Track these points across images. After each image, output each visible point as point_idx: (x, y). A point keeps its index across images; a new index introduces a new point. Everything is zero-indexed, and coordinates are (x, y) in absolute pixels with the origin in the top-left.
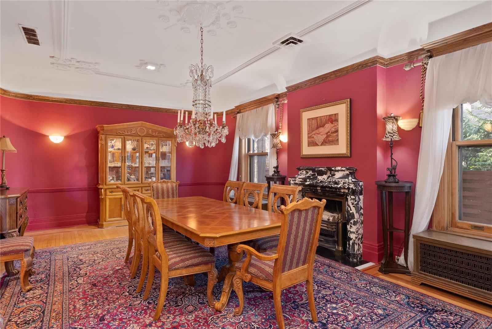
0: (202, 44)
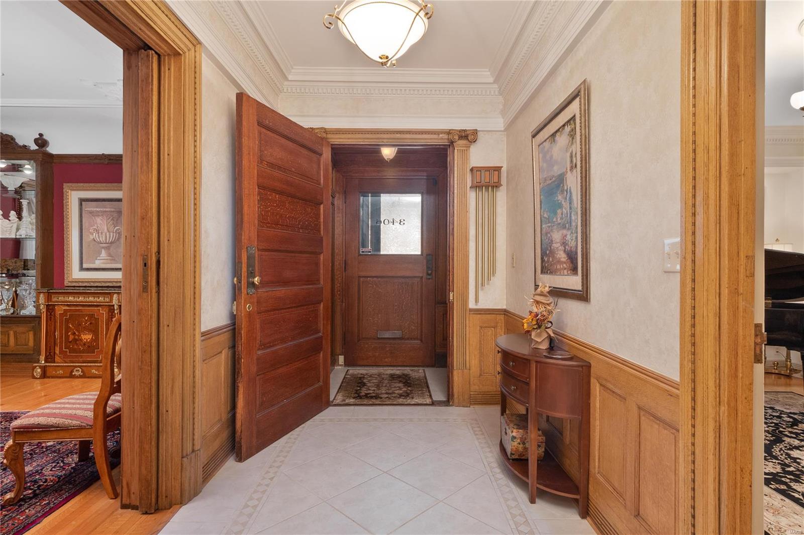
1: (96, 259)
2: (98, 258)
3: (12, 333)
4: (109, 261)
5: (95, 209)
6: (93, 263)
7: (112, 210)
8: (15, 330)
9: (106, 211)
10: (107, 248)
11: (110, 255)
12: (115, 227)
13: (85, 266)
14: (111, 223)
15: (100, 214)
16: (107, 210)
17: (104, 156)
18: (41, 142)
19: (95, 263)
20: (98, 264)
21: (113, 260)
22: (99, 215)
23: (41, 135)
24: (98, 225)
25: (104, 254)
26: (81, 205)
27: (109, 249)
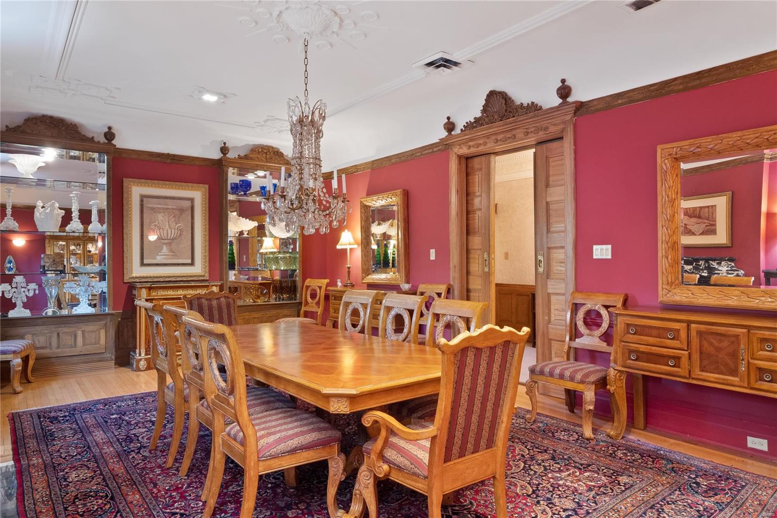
0: (306, 65)
1: (158, 255)
2: (160, 254)
3: (79, 333)
4: (171, 257)
5: (156, 206)
6: (154, 259)
7: (175, 207)
8: (83, 329)
9: (168, 209)
10: (169, 244)
11: (171, 251)
12: (176, 224)
13: (146, 262)
14: (173, 220)
15: (162, 211)
16: (170, 207)
17: (168, 156)
18: (110, 135)
19: (156, 259)
20: (159, 259)
21: (175, 256)
22: (160, 212)
23: (110, 128)
24: (160, 222)
25: (165, 249)
26: (142, 201)
27: (171, 245)
